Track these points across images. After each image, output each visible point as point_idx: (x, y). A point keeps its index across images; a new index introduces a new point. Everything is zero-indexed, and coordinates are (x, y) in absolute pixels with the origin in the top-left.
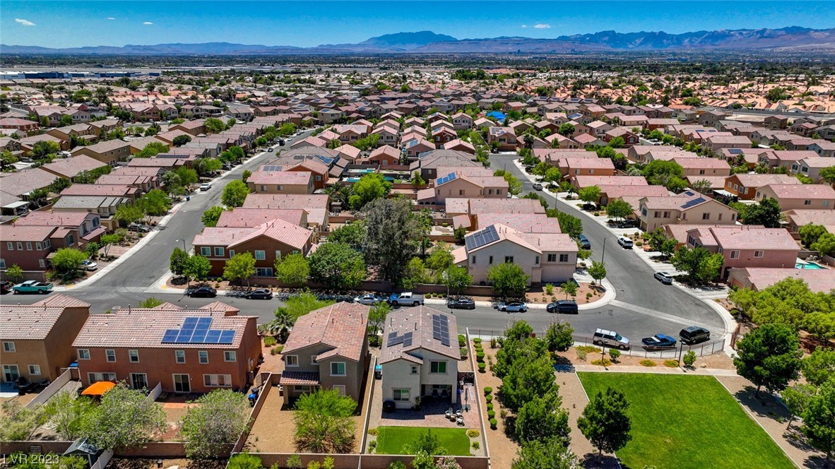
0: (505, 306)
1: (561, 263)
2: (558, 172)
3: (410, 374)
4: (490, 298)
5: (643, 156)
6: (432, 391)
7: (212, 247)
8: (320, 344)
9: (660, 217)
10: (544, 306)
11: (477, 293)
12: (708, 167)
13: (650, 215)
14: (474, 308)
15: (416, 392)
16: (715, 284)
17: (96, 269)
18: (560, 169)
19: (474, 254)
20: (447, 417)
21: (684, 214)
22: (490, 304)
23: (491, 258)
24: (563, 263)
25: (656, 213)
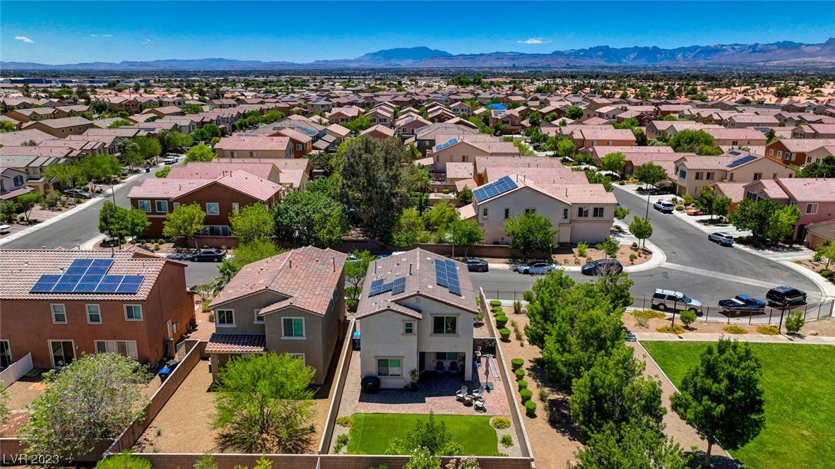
0: (528, 268)
1: (595, 218)
2: (572, 144)
3: (403, 334)
4: (507, 260)
5: (664, 131)
6: (435, 364)
7: (153, 200)
8: (267, 291)
9: (702, 179)
10: (579, 269)
11: (490, 254)
12: (742, 138)
13: (690, 176)
14: (487, 270)
15: (411, 363)
16: (788, 246)
17: (8, 232)
18: (574, 141)
19: (485, 207)
20: (460, 400)
21: (732, 174)
22: (507, 266)
23: (507, 211)
24: (598, 218)
25: (697, 174)
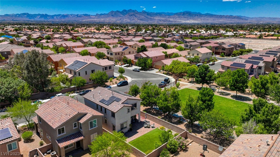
1: (109, 70)
3: (127, 113)
4: (93, 88)
5: (87, 42)
9: (117, 55)
11: (87, 88)
12: (111, 42)
13: (114, 54)
15: (129, 122)
16: (150, 69)
19: (79, 72)
20: (145, 127)
21: (124, 53)
23: (86, 72)
24: (110, 70)
25: (116, 53)
